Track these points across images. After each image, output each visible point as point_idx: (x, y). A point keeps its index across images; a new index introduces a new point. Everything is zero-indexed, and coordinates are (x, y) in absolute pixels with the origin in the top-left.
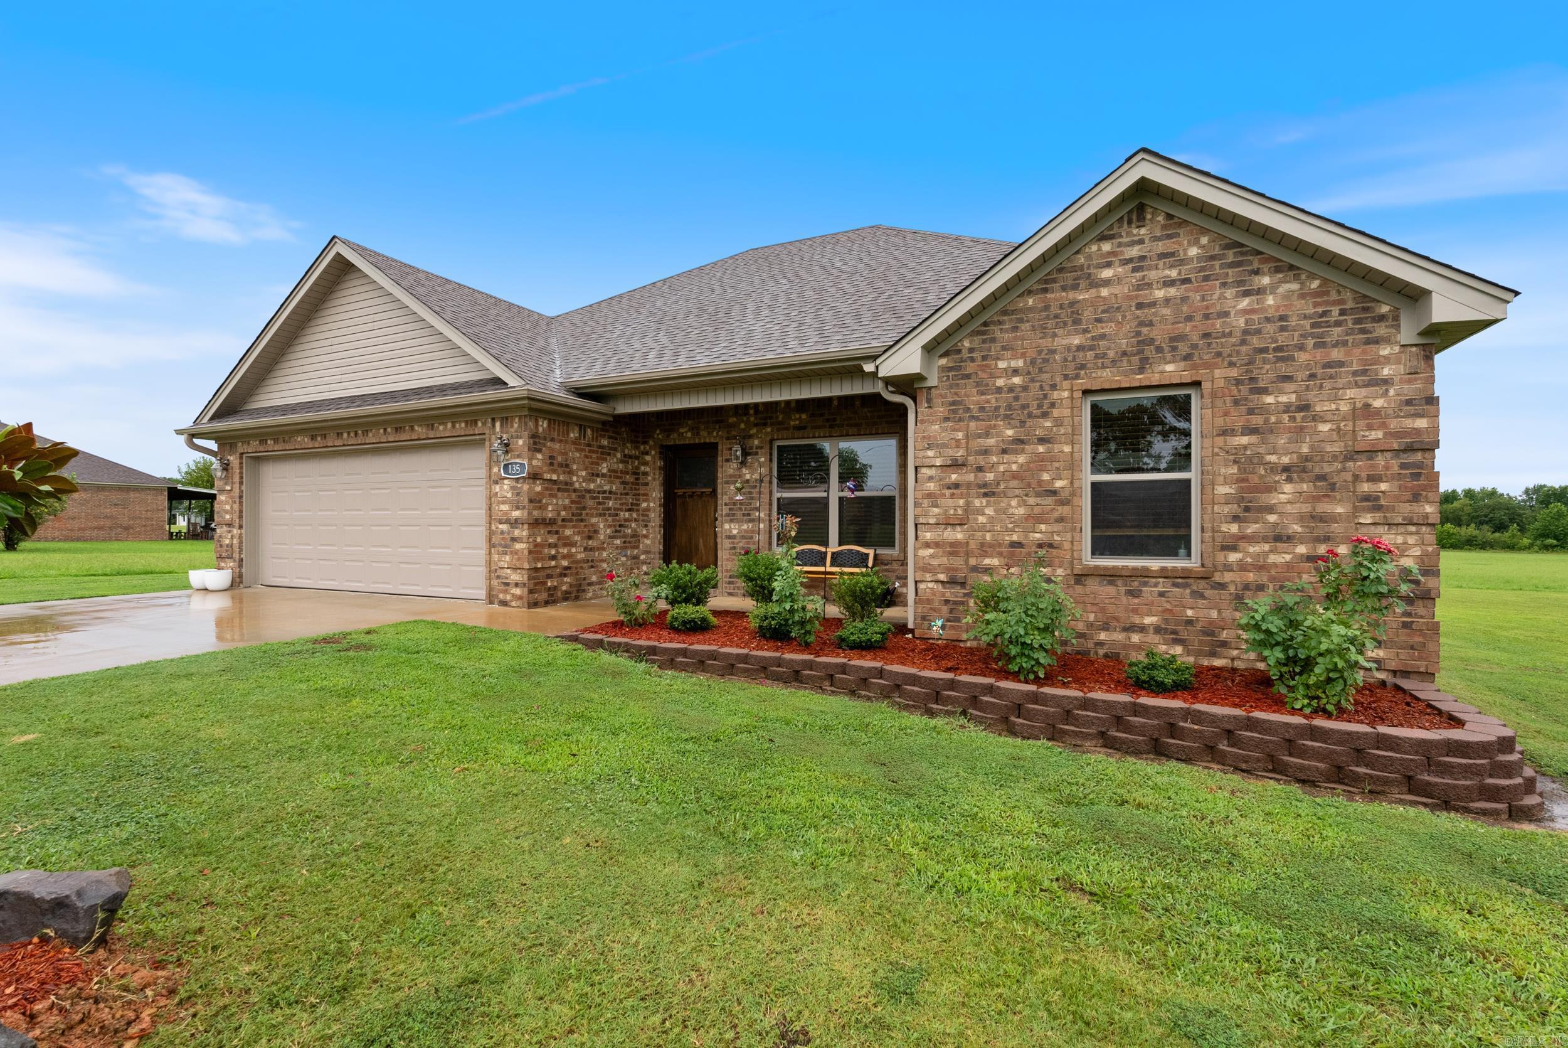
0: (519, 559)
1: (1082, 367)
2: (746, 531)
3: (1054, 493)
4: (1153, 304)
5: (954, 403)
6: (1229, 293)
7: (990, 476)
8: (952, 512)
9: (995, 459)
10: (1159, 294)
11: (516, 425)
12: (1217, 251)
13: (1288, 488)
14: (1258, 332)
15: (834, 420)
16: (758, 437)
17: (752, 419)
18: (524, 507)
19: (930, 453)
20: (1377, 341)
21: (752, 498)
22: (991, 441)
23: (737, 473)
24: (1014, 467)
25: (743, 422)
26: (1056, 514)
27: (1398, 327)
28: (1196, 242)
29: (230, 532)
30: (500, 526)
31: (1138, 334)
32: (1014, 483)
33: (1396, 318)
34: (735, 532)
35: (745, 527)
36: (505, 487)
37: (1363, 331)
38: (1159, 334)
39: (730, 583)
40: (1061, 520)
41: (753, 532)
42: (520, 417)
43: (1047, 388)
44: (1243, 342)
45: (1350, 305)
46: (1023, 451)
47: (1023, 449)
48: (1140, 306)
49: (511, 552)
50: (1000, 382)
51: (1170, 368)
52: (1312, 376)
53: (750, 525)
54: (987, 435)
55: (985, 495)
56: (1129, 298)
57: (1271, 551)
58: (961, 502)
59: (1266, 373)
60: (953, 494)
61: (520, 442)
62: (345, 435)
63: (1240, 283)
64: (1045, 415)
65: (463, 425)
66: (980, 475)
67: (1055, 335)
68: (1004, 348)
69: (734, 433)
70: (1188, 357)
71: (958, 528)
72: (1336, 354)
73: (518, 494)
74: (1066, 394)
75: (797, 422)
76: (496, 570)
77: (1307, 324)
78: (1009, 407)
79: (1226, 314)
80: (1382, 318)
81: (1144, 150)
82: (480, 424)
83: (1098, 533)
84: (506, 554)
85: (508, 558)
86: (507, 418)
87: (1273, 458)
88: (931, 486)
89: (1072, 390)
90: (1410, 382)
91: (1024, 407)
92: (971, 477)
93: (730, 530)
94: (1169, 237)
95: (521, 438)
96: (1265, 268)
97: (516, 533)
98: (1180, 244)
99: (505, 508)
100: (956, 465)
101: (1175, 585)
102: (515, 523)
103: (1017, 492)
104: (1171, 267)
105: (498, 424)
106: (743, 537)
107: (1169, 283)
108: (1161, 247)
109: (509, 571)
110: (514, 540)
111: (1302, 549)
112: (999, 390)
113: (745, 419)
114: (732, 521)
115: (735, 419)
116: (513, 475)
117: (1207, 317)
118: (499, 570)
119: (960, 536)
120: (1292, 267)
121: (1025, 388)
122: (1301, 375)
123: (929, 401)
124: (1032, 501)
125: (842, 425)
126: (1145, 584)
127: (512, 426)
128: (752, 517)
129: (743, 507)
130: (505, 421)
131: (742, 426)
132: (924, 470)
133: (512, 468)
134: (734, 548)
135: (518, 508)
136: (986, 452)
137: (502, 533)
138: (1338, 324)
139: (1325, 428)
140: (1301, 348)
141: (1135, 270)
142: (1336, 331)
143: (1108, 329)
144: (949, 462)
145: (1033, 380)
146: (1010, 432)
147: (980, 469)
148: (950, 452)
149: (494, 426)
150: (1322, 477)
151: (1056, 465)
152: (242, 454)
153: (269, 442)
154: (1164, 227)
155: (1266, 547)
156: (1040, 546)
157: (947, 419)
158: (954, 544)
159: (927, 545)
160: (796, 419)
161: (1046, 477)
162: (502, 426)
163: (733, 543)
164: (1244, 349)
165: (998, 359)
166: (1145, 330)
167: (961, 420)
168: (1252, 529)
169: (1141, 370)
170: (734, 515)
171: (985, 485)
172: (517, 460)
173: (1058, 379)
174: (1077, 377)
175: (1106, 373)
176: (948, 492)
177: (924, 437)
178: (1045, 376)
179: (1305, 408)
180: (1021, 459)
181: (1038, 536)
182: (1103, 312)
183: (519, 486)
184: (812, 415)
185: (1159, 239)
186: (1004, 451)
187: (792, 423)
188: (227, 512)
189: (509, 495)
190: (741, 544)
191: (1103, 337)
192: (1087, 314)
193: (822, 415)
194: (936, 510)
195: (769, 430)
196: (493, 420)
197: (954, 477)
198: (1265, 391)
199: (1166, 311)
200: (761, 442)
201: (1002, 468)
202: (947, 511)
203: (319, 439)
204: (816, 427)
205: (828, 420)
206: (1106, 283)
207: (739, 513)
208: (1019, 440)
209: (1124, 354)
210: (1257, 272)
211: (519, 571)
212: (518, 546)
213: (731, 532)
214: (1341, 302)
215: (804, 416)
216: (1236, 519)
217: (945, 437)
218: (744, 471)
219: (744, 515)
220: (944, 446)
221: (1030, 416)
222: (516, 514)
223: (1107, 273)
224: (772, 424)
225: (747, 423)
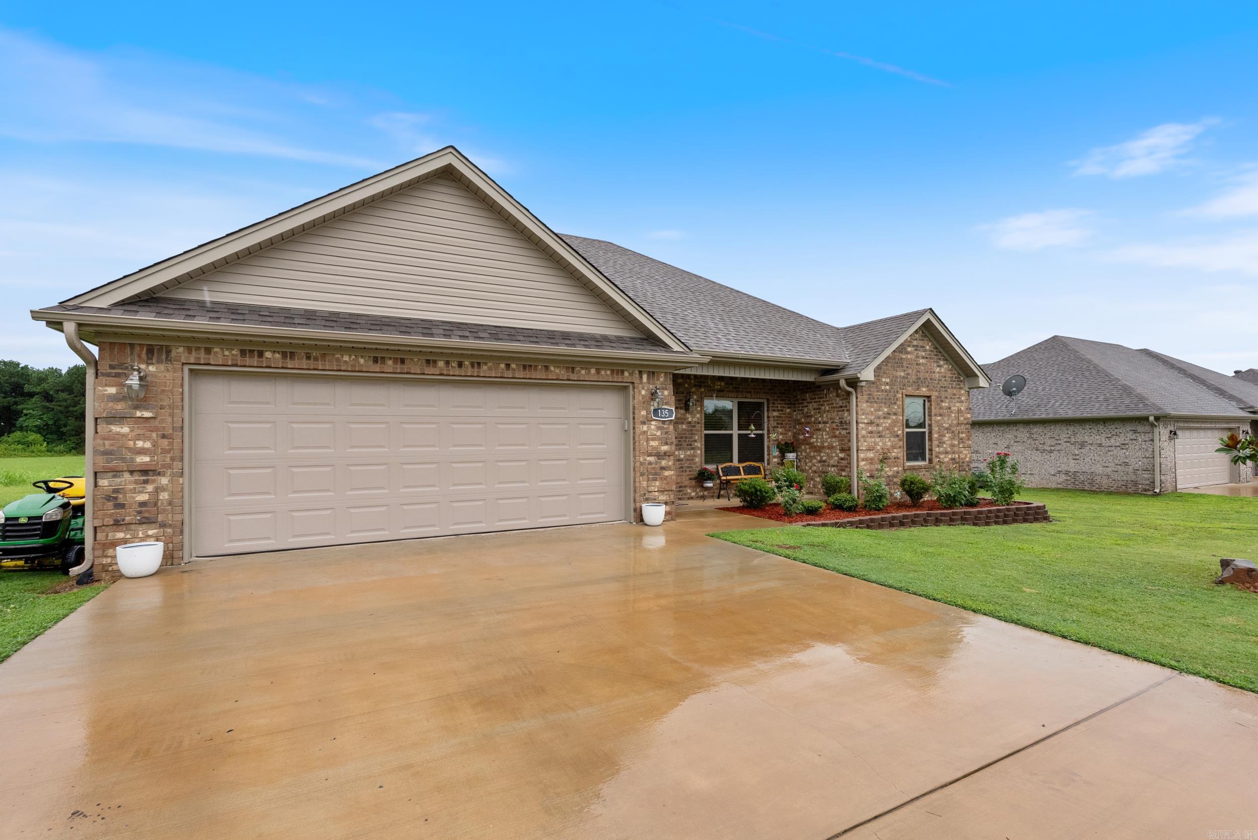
0: (667, 484)
1: (904, 385)
2: (689, 456)
3: (898, 436)
4: (920, 364)
5: (869, 395)
6: (935, 365)
7: (881, 428)
8: (871, 444)
9: (882, 421)
10: (921, 361)
11: (662, 379)
12: (932, 349)
13: (947, 435)
14: (941, 380)
15: (739, 388)
16: (696, 394)
17: (693, 382)
18: (672, 443)
19: (863, 417)
20: (961, 388)
21: (692, 434)
22: (881, 413)
23: (683, 417)
24: (887, 425)
25: (687, 383)
26: (898, 445)
27: (964, 384)
28: (928, 344)
29: (146, 482)
30: (648, 458)
31: (917, 375)
32: (887, 432)
33: (964, 382)
34: (682, 456)
35: (689, 453)
36: (653, 427)
37: (959, 385)
38: (921, 376)
39: (680, 491)
40: (900, 447)
41: (694, 456)
42: (666, 373)
43: (896, 392)
44: (938, 383)
45: (956, 376)
46: (889, 418)
47: (890, 417)
48: (917, 364)
49: (661, 479)
50: (883, 387)
51: (924, 389)
52: (951, 397)
53: (692, 452)
54: (879, 410)
55: (879, 437)
56: (915, 361)
57: (945, 457)
58: (873, 440)
59: (943, 394)
60: (871, 436)
61: (666, 393)
62: (441, 364)
63: (937, 362)
64: (895, 403)
65: (609, 372)
66: (878, 428)
67: (897, 371)
68: (884, 373)
69: (681, 390)
70: (928, 386)
71: (872, 452)
72: (955, 391)
73: (666, 433)
74: (900, 395)
75: (719, 387)
76: (645, 494)
77: (949, 379)
78: (886, 399)
79: (934, 372)
80: (961, 381)
81: (931, 309)
82: (626, 374)
83: (908, 452)
84: (656, 480)
85: (657, 483)
86: (653, 373)
87: (944, 425)
88: (864, 432)
89: (902, 394)
90: (966, 402)
91: (890, 399)
92: (875, 429)
93: (679, 455)
94: (923, 340)
95: (666, 389)
96: (942, 358)
97: (664, 463)
98: (924, 343)
99: (654, 443)
100: (871, 423)
101: (927, 471)
102: (660, 456)
103: (889, 435)
104: (924, 352)
105: (645, 377)
106: (688, 460)
107: (923, 358)
108: (921, 343)
109: (656, 494)
110: (663, 468)
111: (950, 456)
112: (883, 391)
113: (688, 381)
114: (680, 449)
115: (682, 381)
116: (662, 418)
117: (931, 372)
118: (647, 494)
119: (872, 455)
120: (947, 360)
121: (890, 391)
122: (949, 397)
123: (862, 392)
124: (892, 439)
125: (742, 392)
126: (920, 472)
127: (658, 379)
128: (693, 446)
129: (687, 440)
130: (652, 374)
131: (686, 385)
132: (861, 425)
133: (661, 412)
134: (682, 467)
135: (666, 444)
136: (879, 418)
137: (650, 463)
138: (955, 381)
139: (953, 415)
140: (949, 388)
141: (916, 350)
142: (954, 383)
143: (910, 371)
144: (869, 422)
145: (892, 389)
146: (886, 410)
147: (878, 425)
148: (869, 417)
149: (641, 377)
150: (953, 432)
151: (899, 424)
152: (183, 364)
153: (268, 355)
154: (922, 336)
155: (944, 456)
156: (895, 459)
157: (867, 401)
158: (871, 459)
159: (863, 460)
160: (718, 385)
161: (896, 429)
162: (648, 378)
163: (681, 464)
164: (939, 385)
165: (882, 377)
166: (918, 374)
167: (872, 402)
168: (941, 449)
169: (918, 389)
170: (681, 445)
171: (879, 433)
172: (665, 407)
173: (899, 389)
174: (903, 389)
175: (910, 389)
176: (869, 435)
177: (861, 409)
178: (895, 387)
179: (950, 408)
180: (889, 421)
181: (894, 454)
182: (909, 364)
183: (665, 426)
184: (727, 384)
185: (920, 340)
186: (884, 418)
187: (716, 387)
188: (142, 452)
189: (659, 433)
190: (686, 465)
191: (908, 374)
192: (905, 364)
193: (732, 384)
194: (865, 443)
195: (703, 390)
196: (640, 372)
197: (870, 428)
198: (942, 401)
199: (922, 368)
200: (698, 397)
201: (884, 425)
202: (869, 444)
203: (390, 362)
204: (729, 391)
205: (735, 388)
206: (908, 353)
207: (684, 444)
208: (888, 413)
209: (914, 382)
210: (940, 359)
211: (666, 493)
212: (666, 473)
213: (680, 456)
214: (955, 374)
215: (722, 384)
216: (938, 446)
217: (868, 410)
218: (688, 415)
219: (688, 445)
220: (868, 414)
221: (891, 404)
222: (665, 448)
223: (909, 349)
224: (705, 387)
225: (690, 384)
